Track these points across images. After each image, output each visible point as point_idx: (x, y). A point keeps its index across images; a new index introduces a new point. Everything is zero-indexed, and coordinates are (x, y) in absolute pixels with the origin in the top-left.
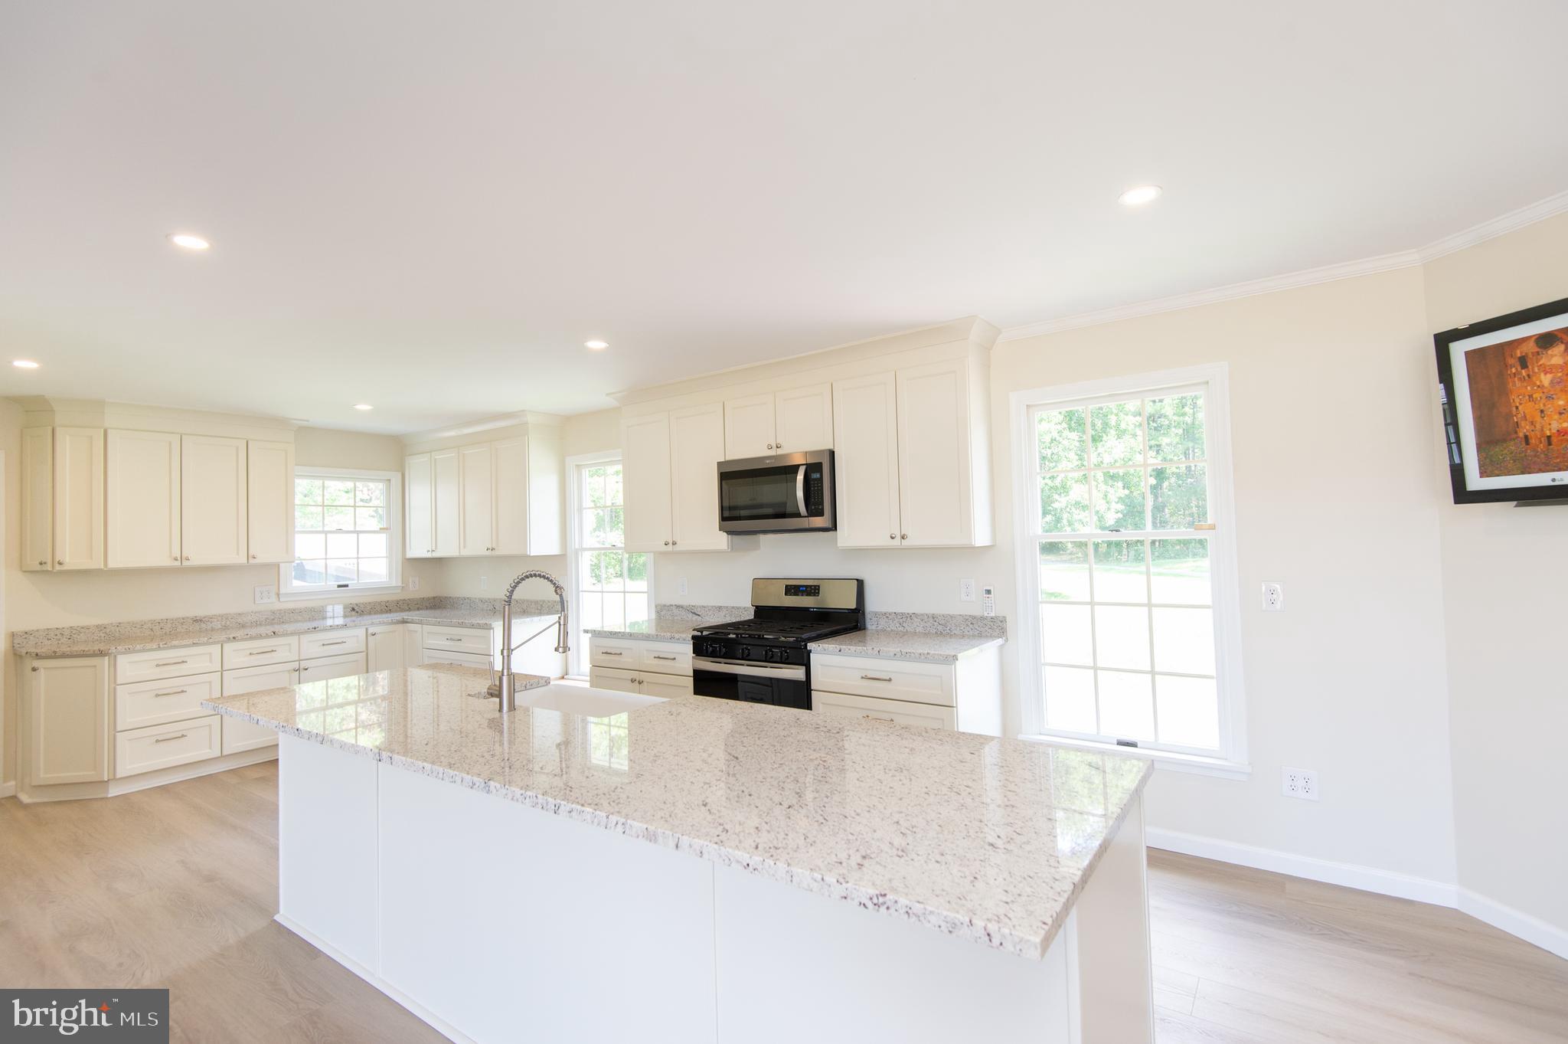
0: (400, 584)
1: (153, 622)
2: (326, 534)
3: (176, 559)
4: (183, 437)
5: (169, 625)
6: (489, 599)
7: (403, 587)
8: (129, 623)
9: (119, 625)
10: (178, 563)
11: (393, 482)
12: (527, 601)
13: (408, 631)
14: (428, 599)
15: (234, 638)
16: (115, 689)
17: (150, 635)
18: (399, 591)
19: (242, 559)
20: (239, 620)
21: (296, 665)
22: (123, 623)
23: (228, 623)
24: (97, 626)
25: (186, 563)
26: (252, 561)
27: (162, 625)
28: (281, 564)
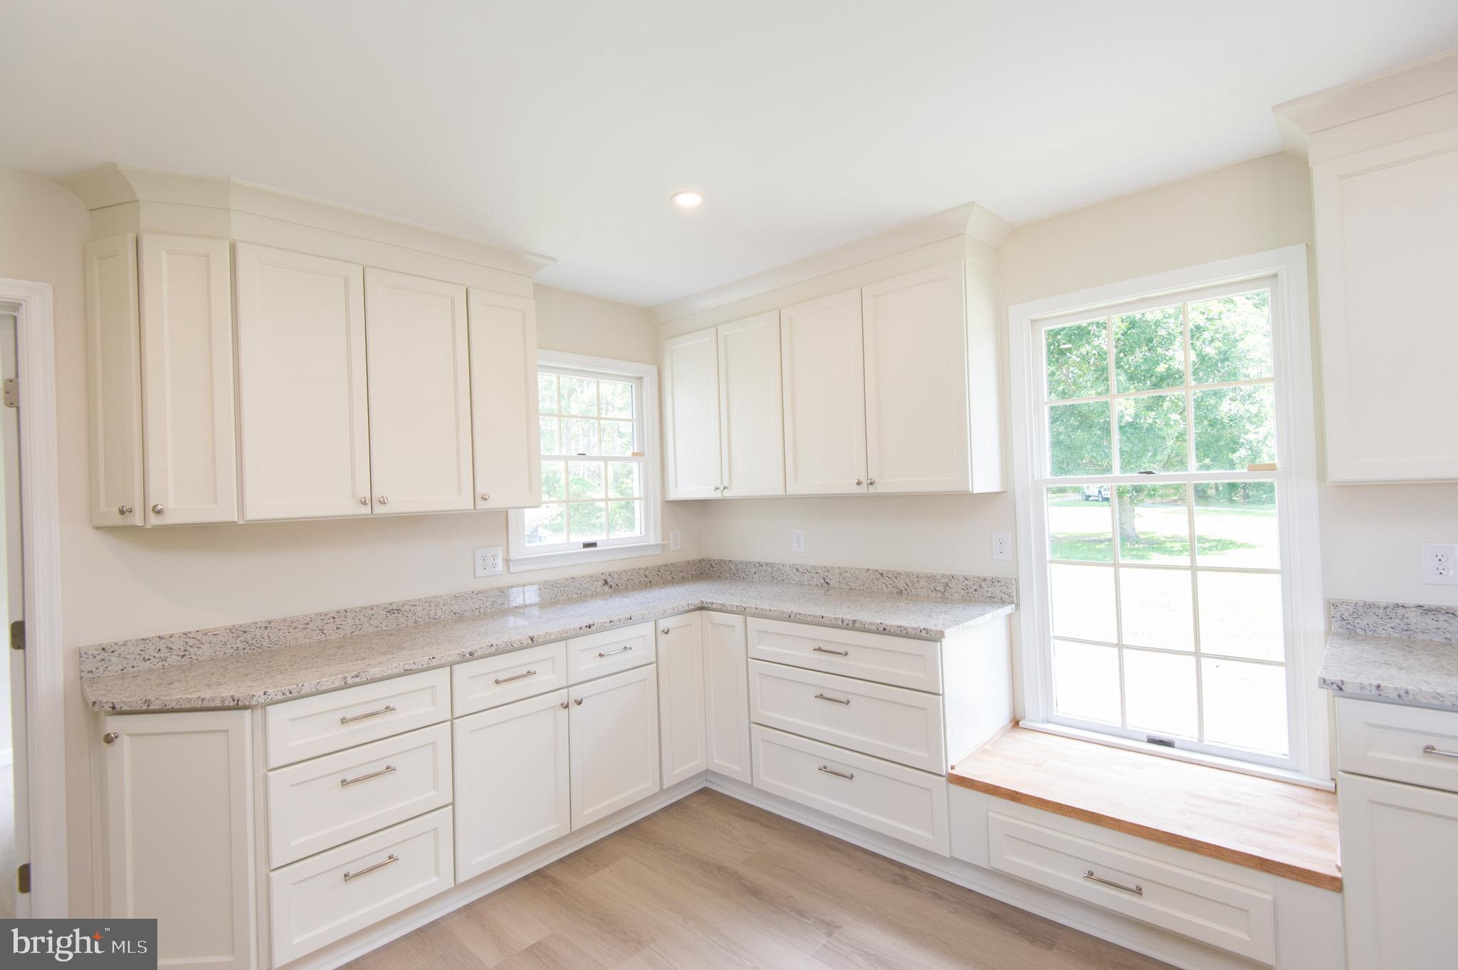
0: (659, 541)
1: (323, 616)
2: (566, 462)
3: (365, 503)
4: (368, 271)
5: (350, 621)
6: (814, 567)
7: (663, 546)
8: (284, 620)
9: (268, 625)
10: (366, 510)
11: (647, 381)
12: (908, 575)
13: (712, 623)
14: (694, 563)
15: (471, 654)
16: (266, 778)
17: (320, 642)
18: (659, 552)
19: (464, 502)
20: (456, 608)
21: (561, 697)
22: (276, 621)
23: (439, 613)
24: (232, 630)
25: (380, 510)
26: (481, 505)
27: (338, 621)
28: (510, 511)
